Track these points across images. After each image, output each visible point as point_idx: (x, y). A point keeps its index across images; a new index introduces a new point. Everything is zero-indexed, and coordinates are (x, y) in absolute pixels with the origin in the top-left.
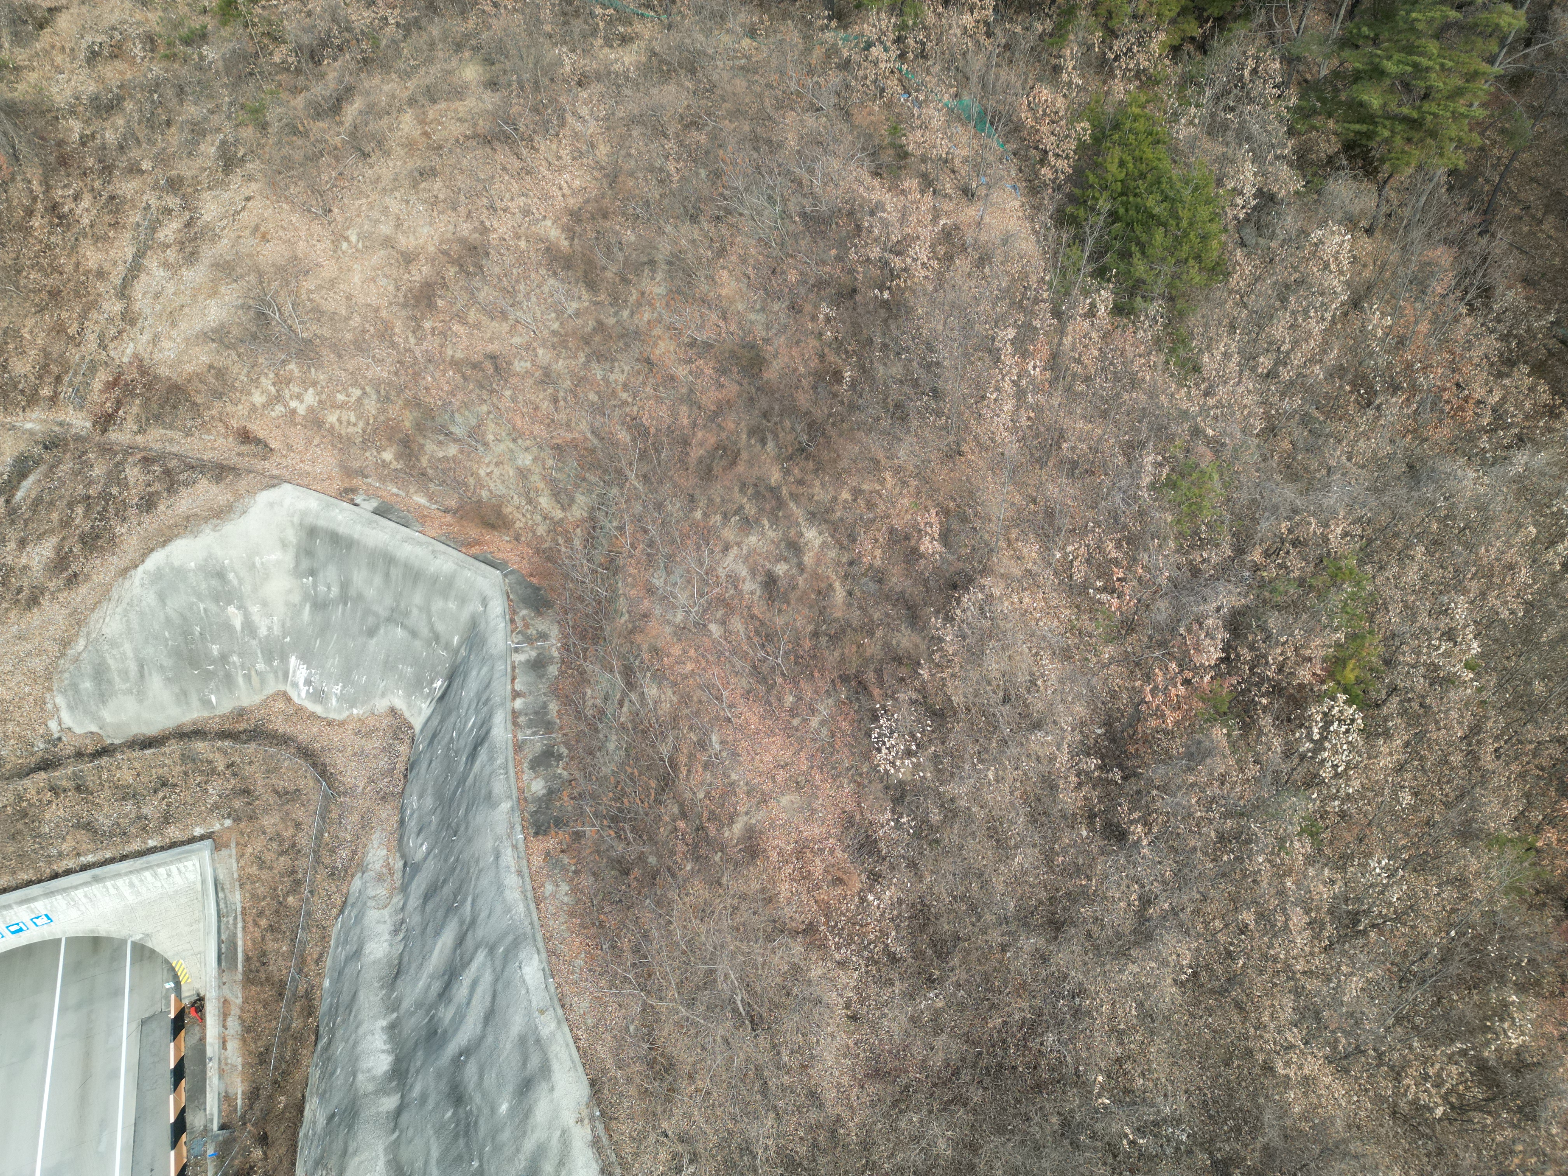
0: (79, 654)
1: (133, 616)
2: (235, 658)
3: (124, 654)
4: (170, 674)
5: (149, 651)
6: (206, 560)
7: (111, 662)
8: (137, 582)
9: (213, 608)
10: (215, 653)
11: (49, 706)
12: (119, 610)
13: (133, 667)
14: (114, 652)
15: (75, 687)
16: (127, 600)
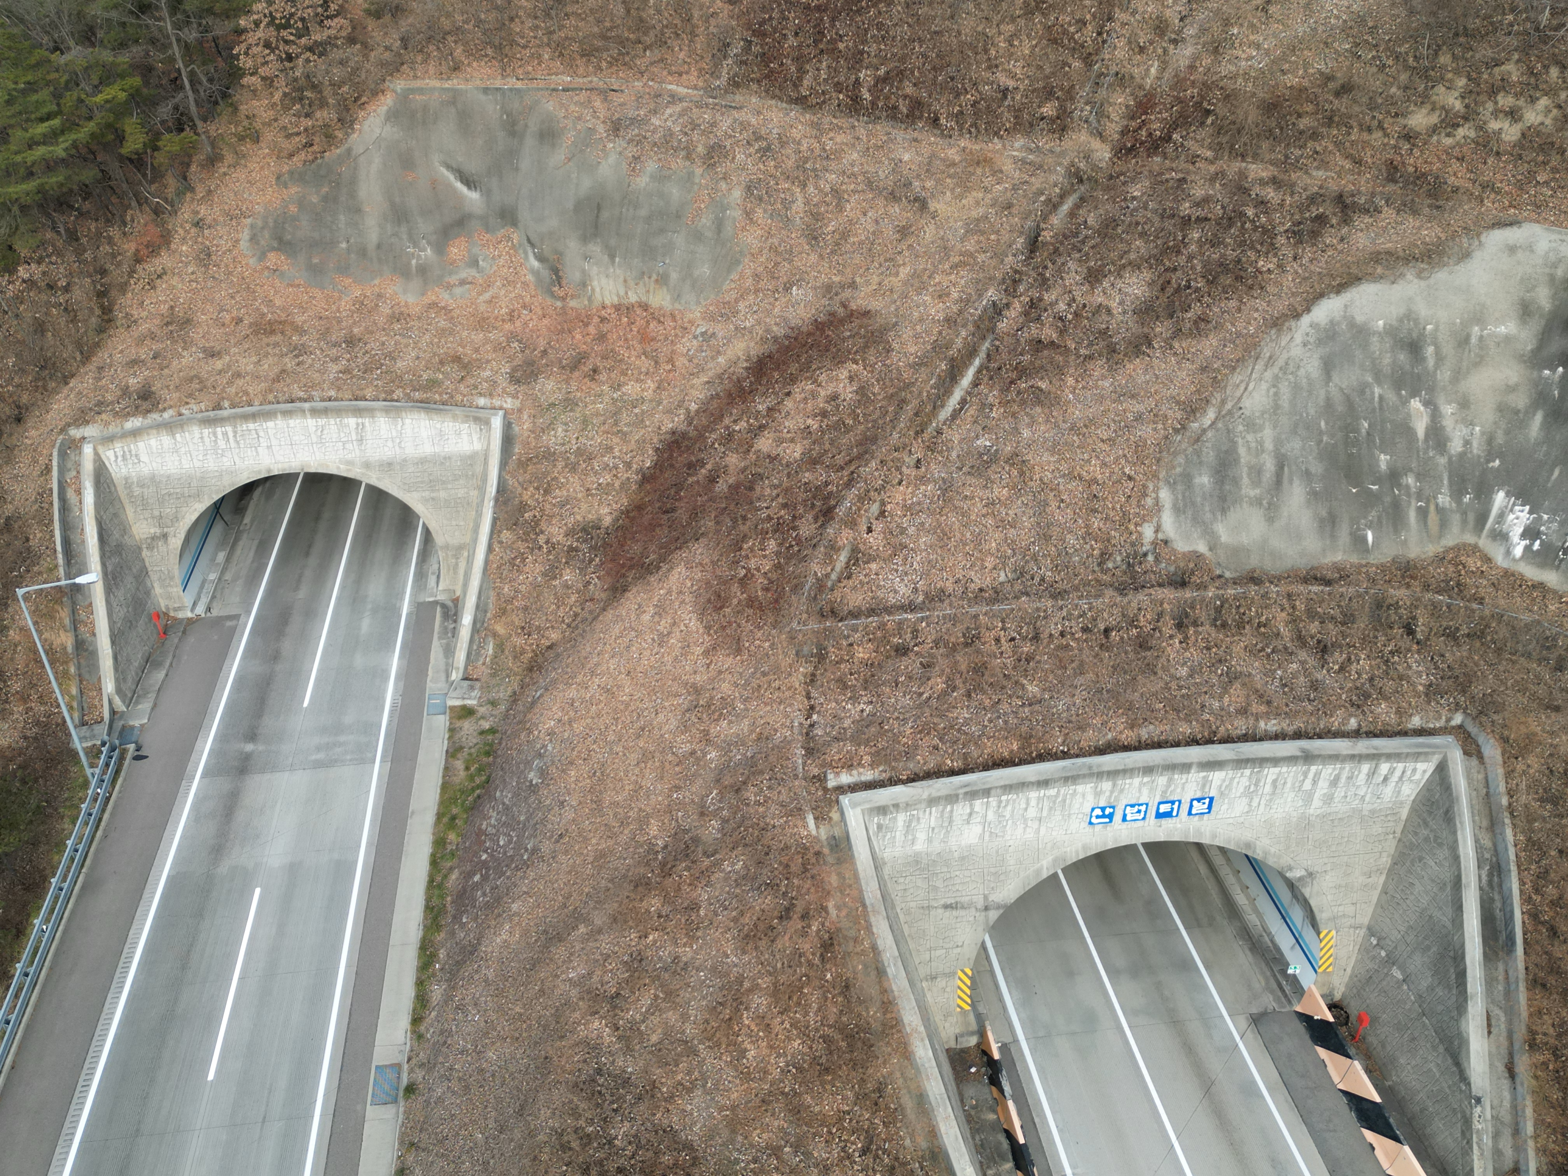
0: (1204, 431)
1: (1285, 389)
2: (1410, 480)
3: (1261, 443)
4: (1318, 487)
5: (1294, 446)
6: (1401, 320)
7: (1242, 451)
8: (1299, 338)
9: (1391, 397)
10: (1383, 466)
11: (1149, 501)
12: (1268, 375)
13: (1269, 465)
14: (1250, 437)
15: (1187, 478)
16: (1281, 362)
